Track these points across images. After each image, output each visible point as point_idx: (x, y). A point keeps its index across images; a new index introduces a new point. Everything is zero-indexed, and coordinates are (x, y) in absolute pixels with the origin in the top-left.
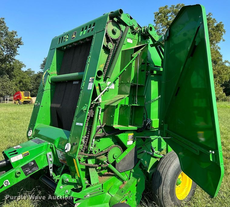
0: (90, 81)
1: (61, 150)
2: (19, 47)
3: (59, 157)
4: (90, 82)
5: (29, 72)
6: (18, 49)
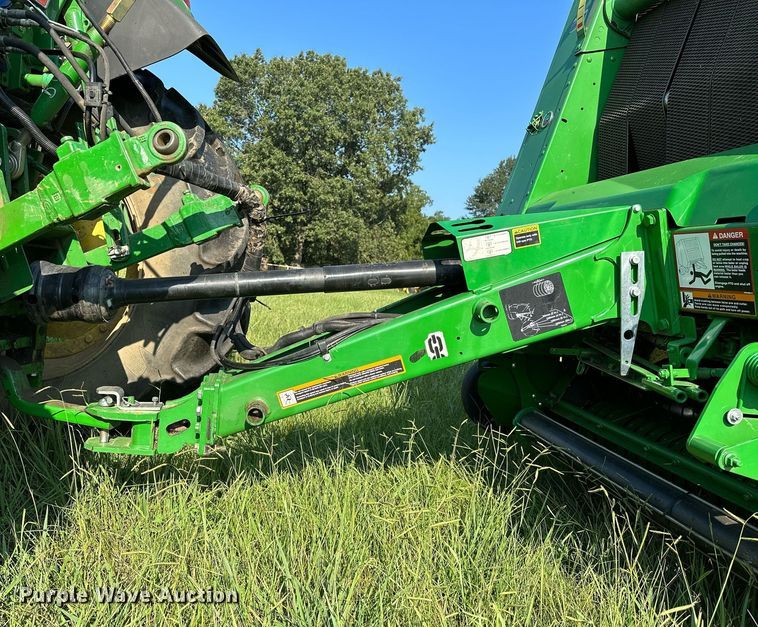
1: (724, 225)
2: (424, 150)
6: (421, 155)
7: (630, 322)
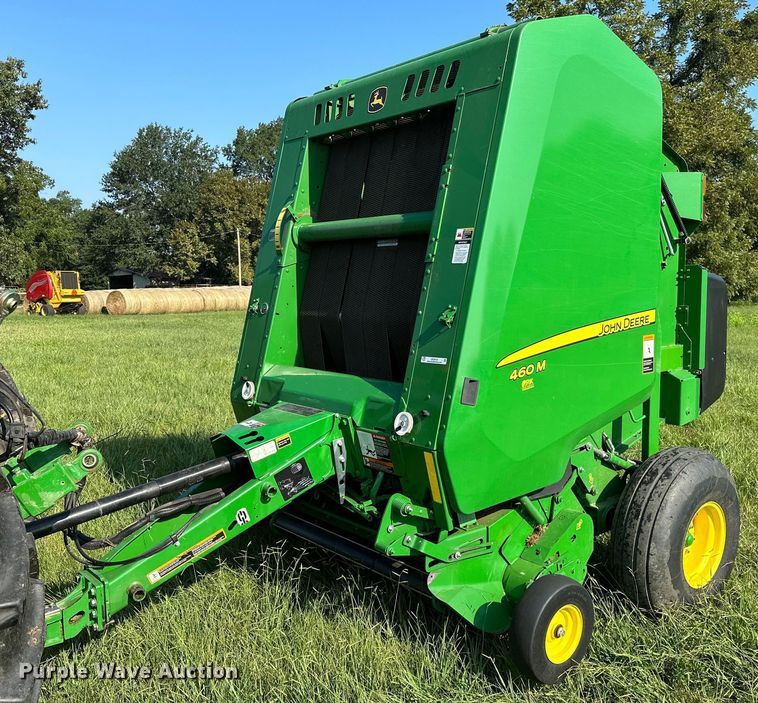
0: (457, 238)
1: (377, 431)
2: (33, 117)
3: (364, 452)
4: (457, 242)
5: (64, 204)
6: (29, 123)
7: (341, 475)
